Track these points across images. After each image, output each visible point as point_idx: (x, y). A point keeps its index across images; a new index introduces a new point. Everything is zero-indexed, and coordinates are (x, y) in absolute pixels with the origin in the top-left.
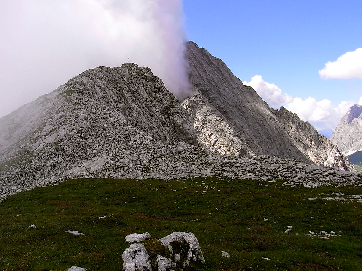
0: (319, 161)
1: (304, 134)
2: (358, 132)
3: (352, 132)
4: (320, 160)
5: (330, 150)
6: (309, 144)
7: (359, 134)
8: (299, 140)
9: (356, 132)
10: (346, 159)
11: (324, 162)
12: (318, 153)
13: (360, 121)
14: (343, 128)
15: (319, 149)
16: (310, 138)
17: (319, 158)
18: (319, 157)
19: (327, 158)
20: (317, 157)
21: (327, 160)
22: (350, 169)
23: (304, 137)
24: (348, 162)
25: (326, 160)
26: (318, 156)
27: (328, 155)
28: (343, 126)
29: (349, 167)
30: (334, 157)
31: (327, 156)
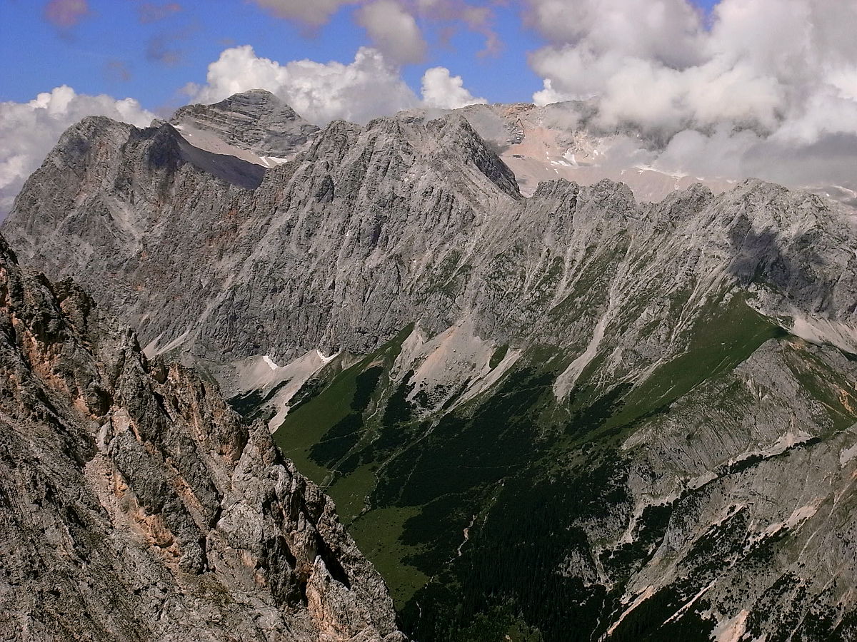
0: (176, 534)
1: (57, 362)
2: (115, 263)
3: (82, 263)
4: (181, 531)
5: (228, 458)
6: (93, 426)
7: (121, 273)
8: (30, 407)
9: (103, 263)
10: (323, 501)
11: (202, 542)
12: (164, 484)
13: (121, 204)
14: (32, 242)
15: (165, 454)
16: (97, 389)
17: (173, 516)
18: (173, 509)
19: (220, 510)
20: (158, 511)
21: (220, 523)
22: (347, 560)
23: (58, 380)
24: (337, 521)
25: (213, 524)
26: (167, 506)
27: (221, 486)
28: (30, 233)
29: (344, 548)
30: (262, 496)
31: (220, 498)
